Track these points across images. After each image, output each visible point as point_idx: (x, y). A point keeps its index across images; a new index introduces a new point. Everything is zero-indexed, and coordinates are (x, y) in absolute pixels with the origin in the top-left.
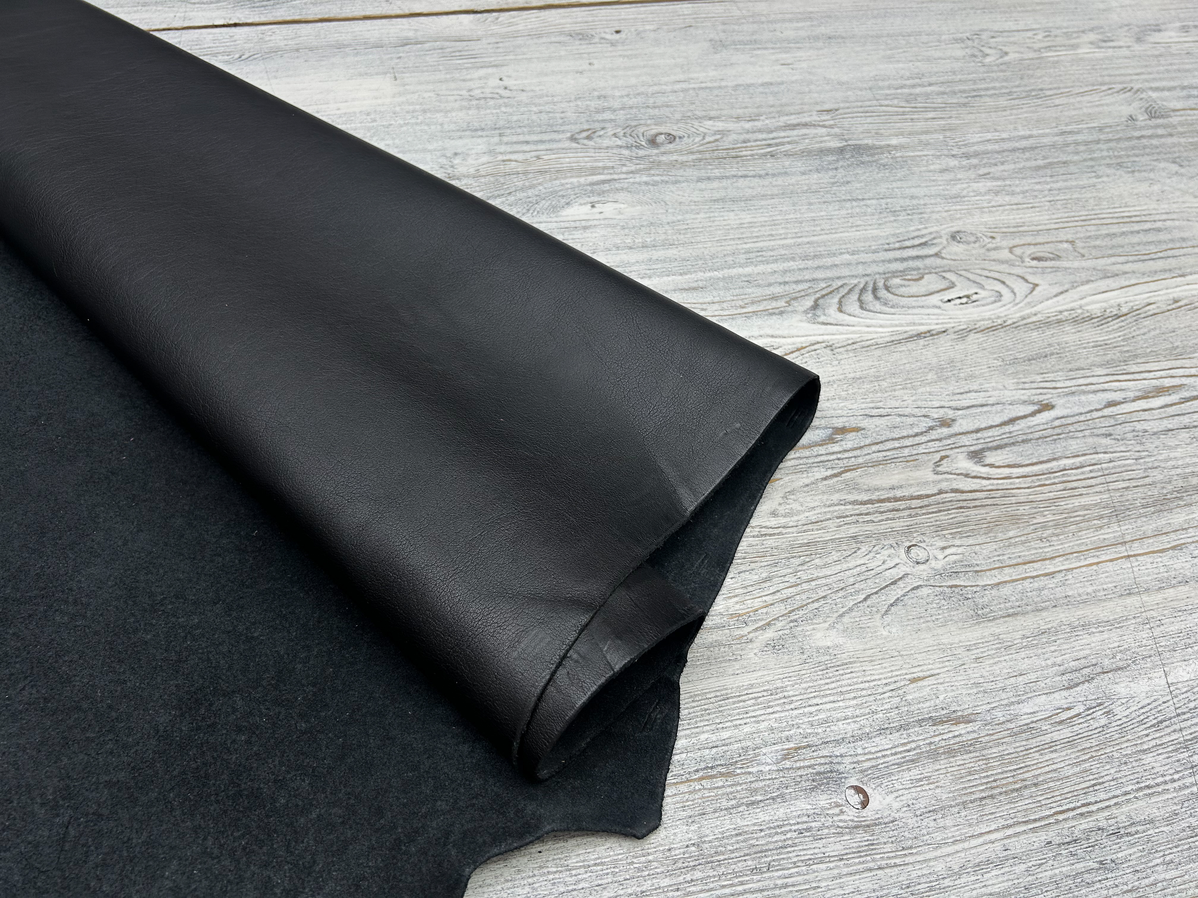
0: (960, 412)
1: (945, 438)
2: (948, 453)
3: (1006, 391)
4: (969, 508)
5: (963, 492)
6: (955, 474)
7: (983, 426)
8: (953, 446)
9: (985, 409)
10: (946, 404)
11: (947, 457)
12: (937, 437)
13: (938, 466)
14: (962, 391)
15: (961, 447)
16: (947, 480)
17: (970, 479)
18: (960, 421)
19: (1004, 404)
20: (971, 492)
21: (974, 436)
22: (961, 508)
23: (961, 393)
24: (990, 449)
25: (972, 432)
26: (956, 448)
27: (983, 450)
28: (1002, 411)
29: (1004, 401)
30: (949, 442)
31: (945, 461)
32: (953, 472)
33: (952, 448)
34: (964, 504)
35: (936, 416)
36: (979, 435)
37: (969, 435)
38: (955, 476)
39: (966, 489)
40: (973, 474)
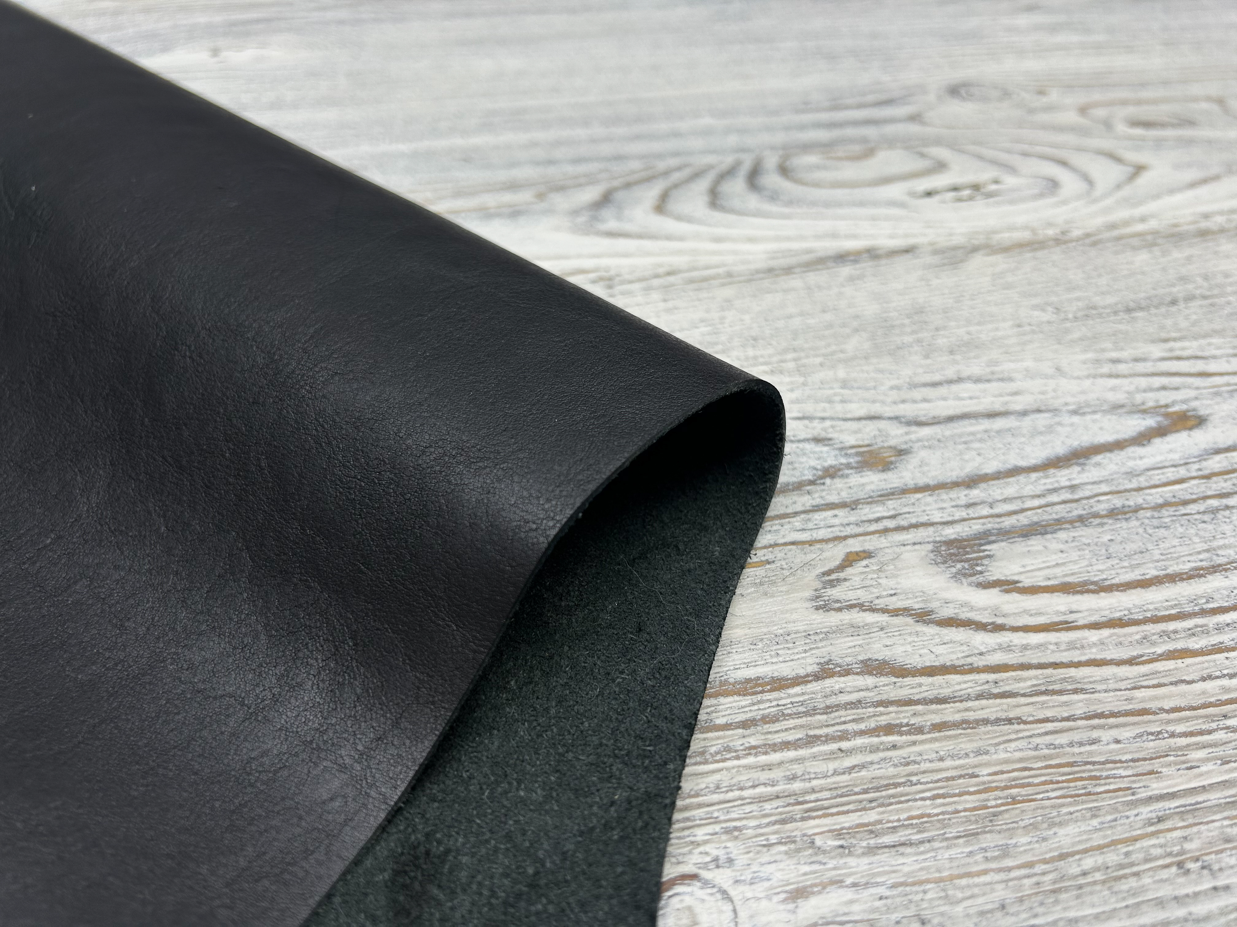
0: (926, 431)
1: (871, 501)
2: (870, 543)
3: (1063, 382)
4: (920, 730)
5: (902, 672)
6: (884, 611)
7: (990, 468)
8: (891, 524)
9: (999, 423)
10: (888, 411)
11: (867, 555)
12: (845, 496)
13: (832, 584)
14: (937, 378)
15: (916, 526)
16: (855, 629)
17: (932, 630)
18: (923, 454)
19: (1055, 411)
20: (930, 671)
21: (963, 495)
22: (889, 729)
23: (935, 385)
24: (1005, 534)
25: (956, 484)
26: (899, 529)
27: (984, 537)
28: (1050, 429)
29: (1057, 403)
30: (879, 511)
31: (859, 567)
32: (881, 603)
33: (886, 531)
34: (904, 715)
35: (851, 440)
36: (976, 493)
37: (944, 495)
38: (883, 618)
39: (916, 661)
40: (947, 612)
